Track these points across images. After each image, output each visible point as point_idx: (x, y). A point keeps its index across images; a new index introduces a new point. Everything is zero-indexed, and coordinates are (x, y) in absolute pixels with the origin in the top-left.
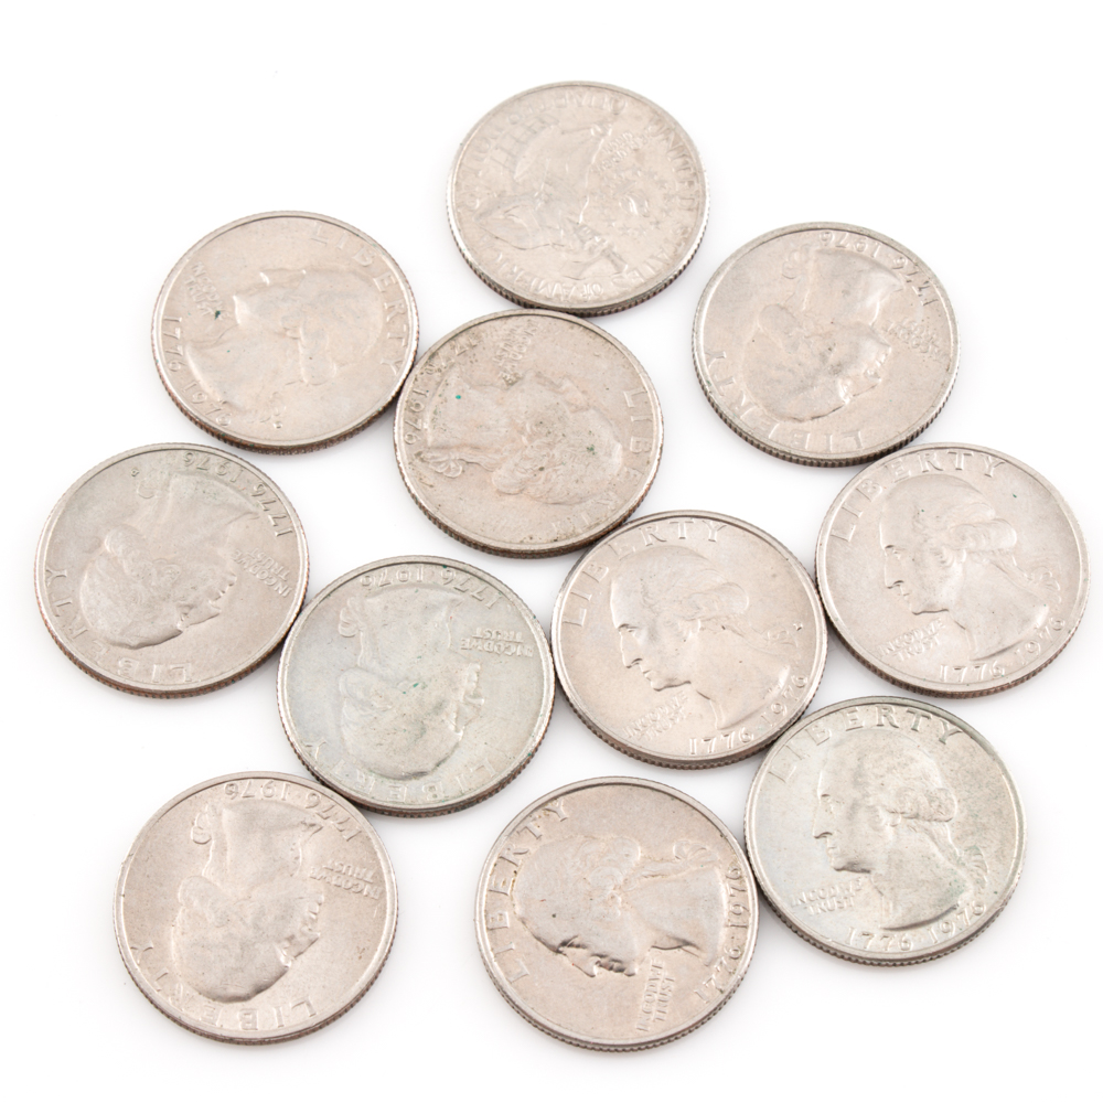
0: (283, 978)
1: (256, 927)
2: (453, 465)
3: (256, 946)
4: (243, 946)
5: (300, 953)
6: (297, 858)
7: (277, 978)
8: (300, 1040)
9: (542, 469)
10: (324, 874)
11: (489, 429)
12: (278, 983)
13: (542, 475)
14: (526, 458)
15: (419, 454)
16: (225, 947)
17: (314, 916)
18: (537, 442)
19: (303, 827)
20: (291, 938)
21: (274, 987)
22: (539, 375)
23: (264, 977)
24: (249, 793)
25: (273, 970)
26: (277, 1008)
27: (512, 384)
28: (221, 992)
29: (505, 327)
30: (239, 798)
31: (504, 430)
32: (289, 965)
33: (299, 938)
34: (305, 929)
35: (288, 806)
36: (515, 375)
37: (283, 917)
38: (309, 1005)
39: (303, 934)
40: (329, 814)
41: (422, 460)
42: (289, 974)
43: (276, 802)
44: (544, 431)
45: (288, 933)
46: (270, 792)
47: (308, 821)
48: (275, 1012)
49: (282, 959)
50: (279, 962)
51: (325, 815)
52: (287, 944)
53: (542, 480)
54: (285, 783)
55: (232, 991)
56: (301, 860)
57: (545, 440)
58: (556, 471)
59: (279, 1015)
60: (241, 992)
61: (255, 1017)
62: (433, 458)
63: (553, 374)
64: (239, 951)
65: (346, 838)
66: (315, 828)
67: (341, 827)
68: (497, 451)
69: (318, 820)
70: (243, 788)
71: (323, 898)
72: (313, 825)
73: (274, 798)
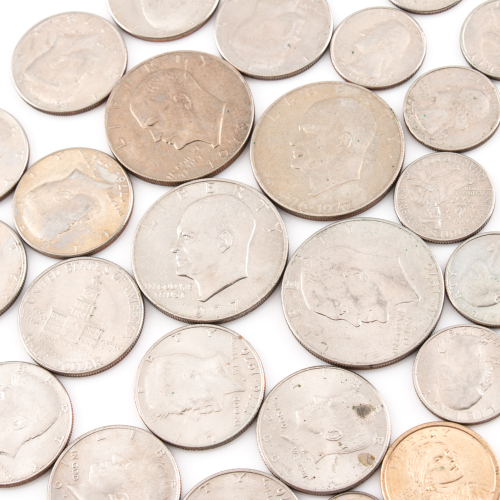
0: (481, 400)
1: (468, 381)
2: (443, 134)
3: (469, 389)
4: (464, 389)
5: (486, 390)
6: (480, 355)
7: (479, 400)
8: (490, 422)
9: (467, 114)
10: (491, 360)
11: (442, 117)
12: (479, 402)
13: (469, 115)
14: (460, 115)
15: (431, 139)
16: (457, 390)
17: (489, 376)
18: (459, 109)
19: (481, 343)
20: (482, 385)
21: (478, 403)
22: (439, 92)
23: (474, 400)
24: (458, 333)
25: (476, 398)
26: (480, 410)
27: (435, 100)
28: (458, 407)
29: (417, 88)
30: (454, 335)
31: (446, 113)
32: (483, 394)
33: (485, 384)
34: (487, 380)
35: (474, 336)
36: (433, 97)
37: (478, 377)
38: (492, 408)
39: (486, 382)
40: (489, 337)
41: (433, 139)
42: (483, 398)
43: (469, 335)
44: (458, 104)
45: (480, 383)
46: (465, 332)
47: (482, 341)
48: (480, 412)
49: (480, 393)
50: (478, 394)
51: (488, 338)
52: (481, 387)
53: (471, 117)
54: (471, 328)
55: (462, 406)
56: (481, 355)
57: (460, 106)
58: (472, 111)
59: (481, 413)
60: (466, 406)
61: (472, 415)
62: (436, 136)
63: (443, 89)
64: (463, 391)
65: (497, 346)
66: (485, 343)
67: (495, 342)
68: (450, 120)
69: (486, 340)
70: (455, 331)
71: (491, 369)
72: (484, 342)
73: (468, 334)
